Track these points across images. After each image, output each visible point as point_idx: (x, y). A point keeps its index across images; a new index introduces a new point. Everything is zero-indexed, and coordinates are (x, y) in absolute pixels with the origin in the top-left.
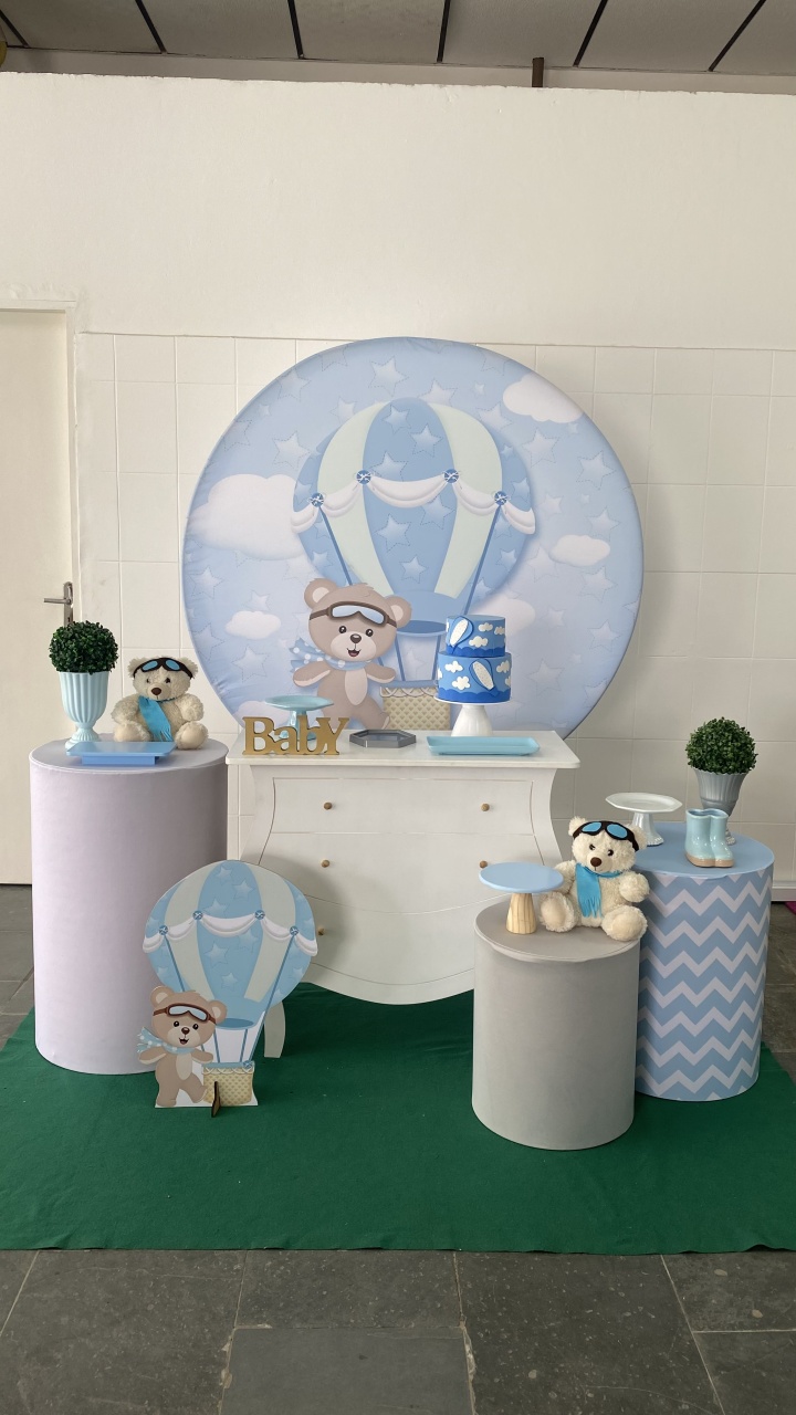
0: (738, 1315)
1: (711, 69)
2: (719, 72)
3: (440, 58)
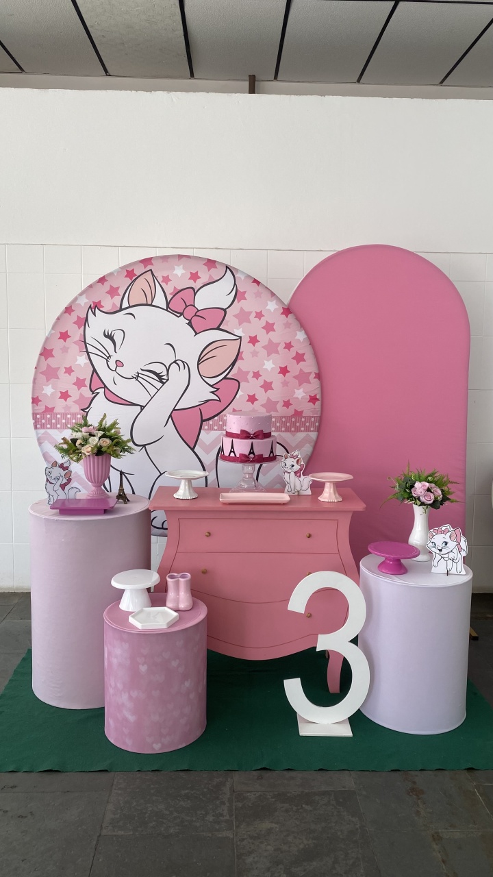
1: (359, 81)
2: (364, 84)
3: (192, 75)
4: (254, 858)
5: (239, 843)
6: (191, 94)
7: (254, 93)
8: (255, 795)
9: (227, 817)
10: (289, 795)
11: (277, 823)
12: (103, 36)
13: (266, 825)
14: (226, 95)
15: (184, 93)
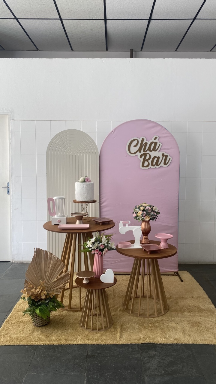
0: (158, 372)
1: (176, 50)
2: (178, 51)
4: (150, 365)
5: (143, 359)
6: (110, 58)
9: (137, 350)
11: (158, 352)
12: (72, 36)
13: (153, 353)
14: (124, 59)
15: (107, 58)
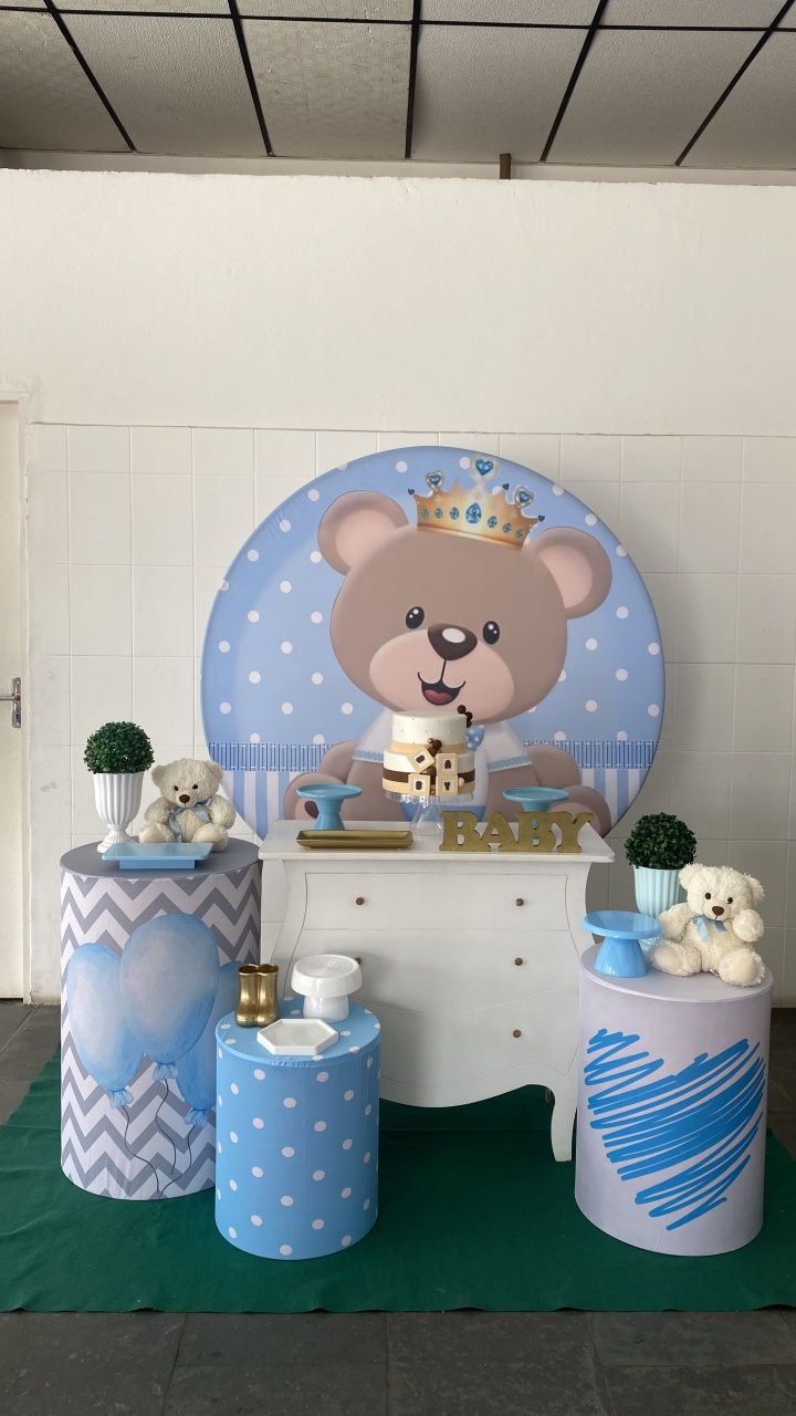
6: (437, 182)
7: (509, 178)
8: (640, 1371)
10: (698, 1372)
12: (276, 91)
14: (493, 181)
15: (425, 179)
